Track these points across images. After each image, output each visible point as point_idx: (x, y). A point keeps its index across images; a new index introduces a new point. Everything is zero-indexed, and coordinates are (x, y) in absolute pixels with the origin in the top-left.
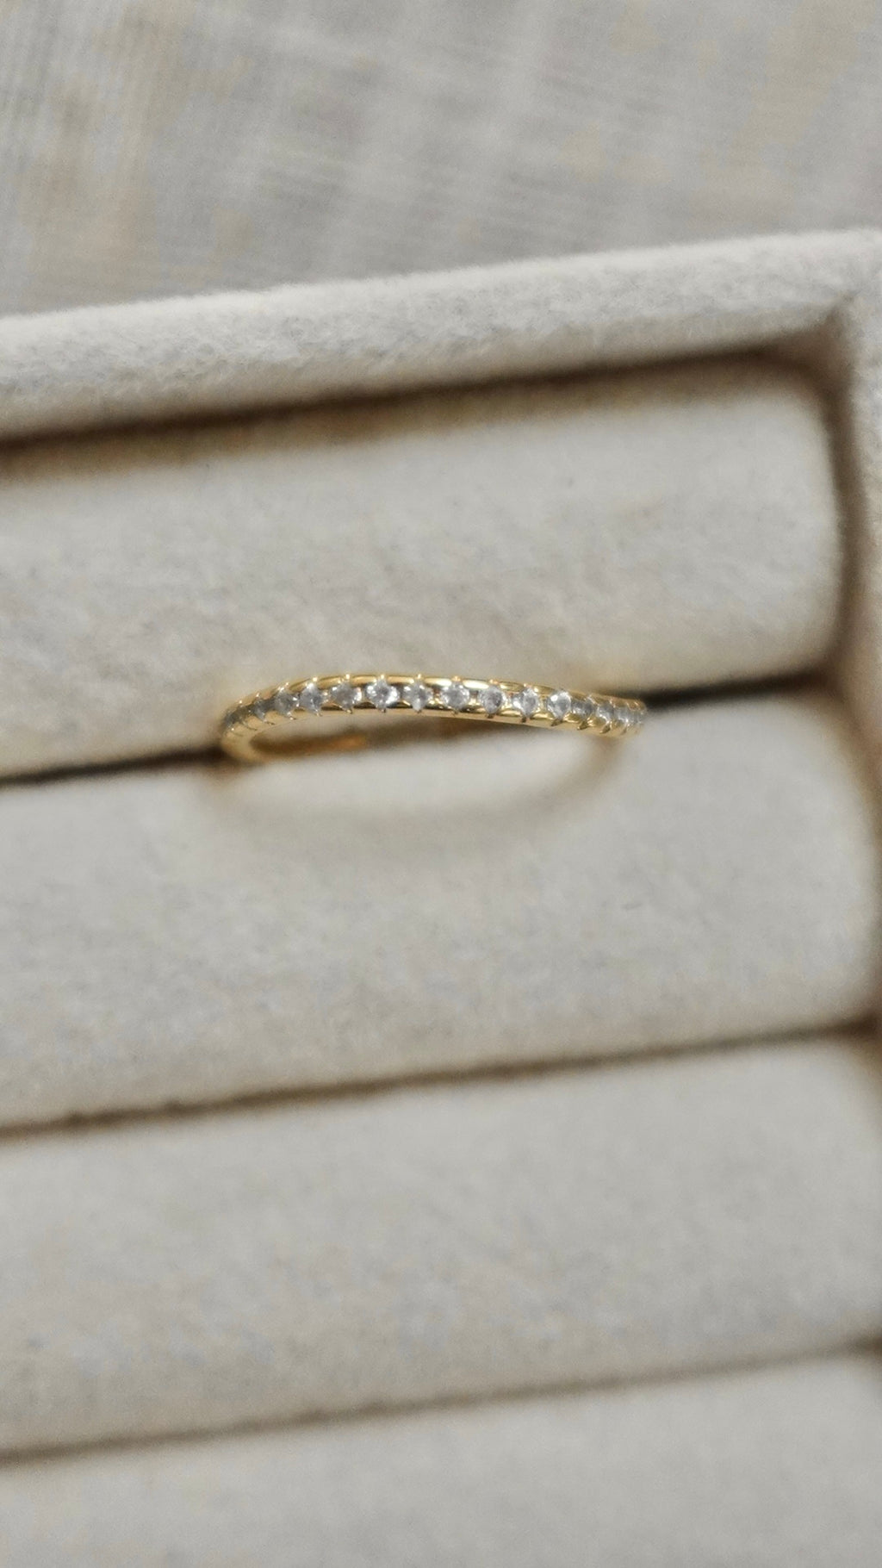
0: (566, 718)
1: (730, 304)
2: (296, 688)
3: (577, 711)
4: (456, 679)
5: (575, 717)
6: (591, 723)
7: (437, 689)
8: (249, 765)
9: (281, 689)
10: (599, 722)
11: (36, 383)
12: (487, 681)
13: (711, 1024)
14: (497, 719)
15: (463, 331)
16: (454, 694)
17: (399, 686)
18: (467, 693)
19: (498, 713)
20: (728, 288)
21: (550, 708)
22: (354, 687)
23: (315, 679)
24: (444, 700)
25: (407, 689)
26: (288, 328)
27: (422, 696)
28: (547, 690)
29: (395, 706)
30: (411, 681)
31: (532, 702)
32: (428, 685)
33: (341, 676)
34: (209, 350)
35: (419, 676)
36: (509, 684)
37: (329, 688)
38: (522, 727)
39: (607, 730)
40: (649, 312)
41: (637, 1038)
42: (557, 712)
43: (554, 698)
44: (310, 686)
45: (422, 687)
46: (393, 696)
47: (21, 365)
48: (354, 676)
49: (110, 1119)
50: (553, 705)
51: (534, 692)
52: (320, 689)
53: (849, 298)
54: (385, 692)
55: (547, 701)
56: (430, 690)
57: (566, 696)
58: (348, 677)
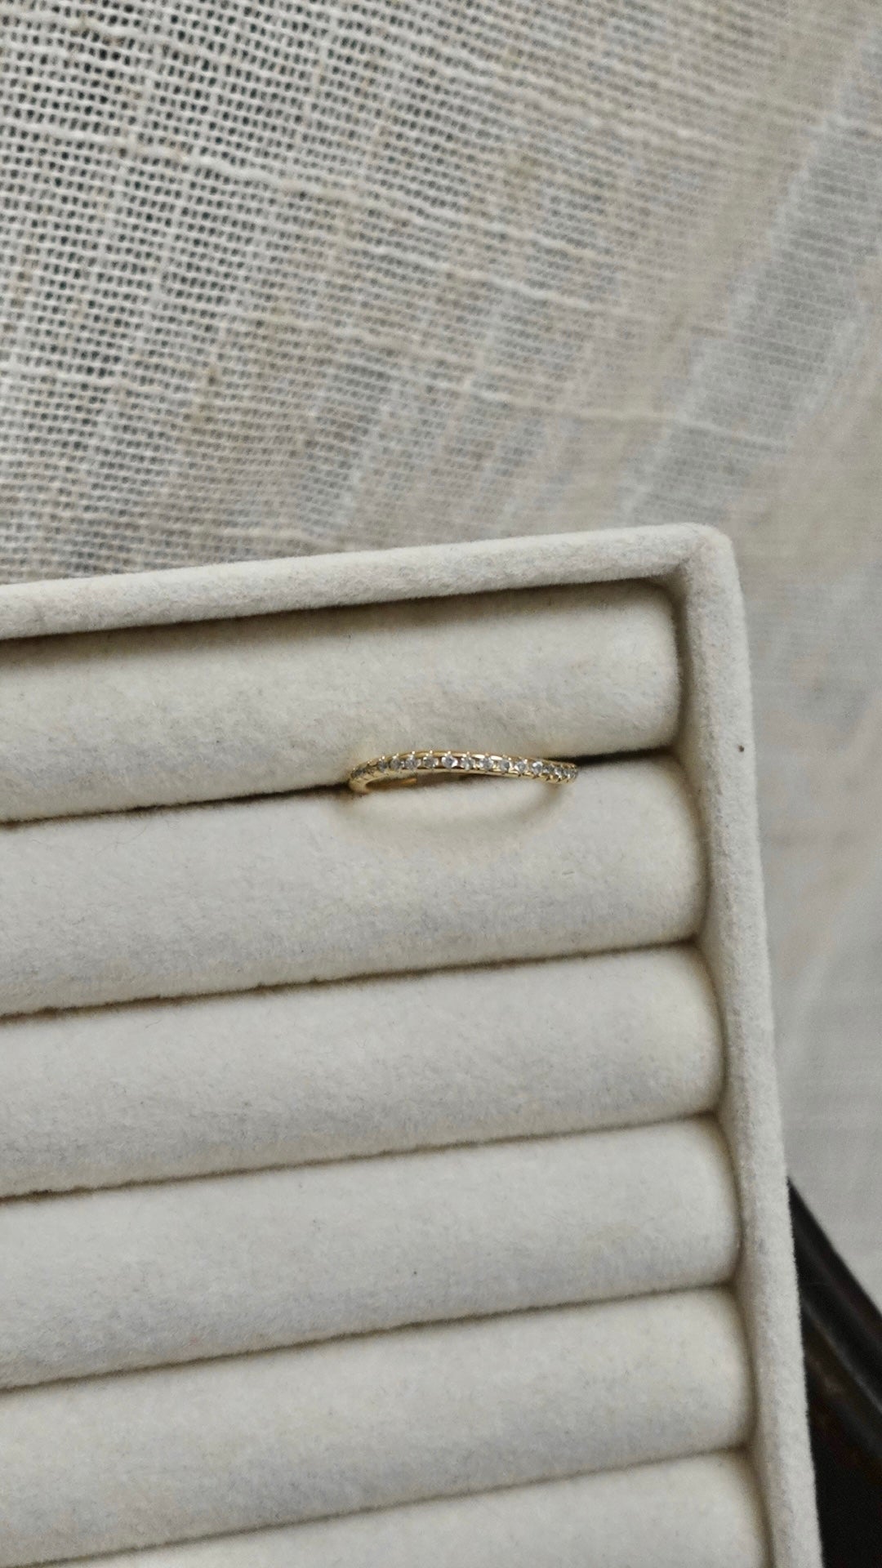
0: (540, 775)
1: (624, 563)
2: (404, 756)
3: (545, 771)
4: (487, 755)
5: (544, 774)
6: (551, 777)
7: (477, 760)
8: (361, 794)
9: (395, 757)
10: (556, 776)
11: (272, 598)
12: (501, 756)
13: (606, 941)
14: (506, 775)
15: (490, 575)
16: (486, 762)
17: (459, 758)
18: (492, 762)
19: (507, 772)
20: (624, 555)
21: (532, 770)
22: (435, 757)
23: (413, 753)
24: (481, 765)
25: (463, 759)
26: (402, 572)
27: (469, 762)
28: (531, 761)
29: (455, 767)
30: (464, 756)
31: (524, 766)
32: (474, 758)
33: (428, 752)
34: (360, 582)
35: (468, 753)
36: (512, 758)
37: (422, 758)
38: (503, 776)
39: (560, 780)
40: (584, 566)
41: (569, 947)
42: (536, 772)
43: (535, 765)
44: (411, 757)
45: (470, 759)
46: (455, 763)
47: (265, 589)
48: (433, 753)
49: (277, 988)
50: (534, 768)
51: (526, 761)
52: (416, 758)
53: (686, 561)
54: (451, 761)
55: (531, 766)
56: (474, 761)
57: (541, 763)
58: (431, 752)
